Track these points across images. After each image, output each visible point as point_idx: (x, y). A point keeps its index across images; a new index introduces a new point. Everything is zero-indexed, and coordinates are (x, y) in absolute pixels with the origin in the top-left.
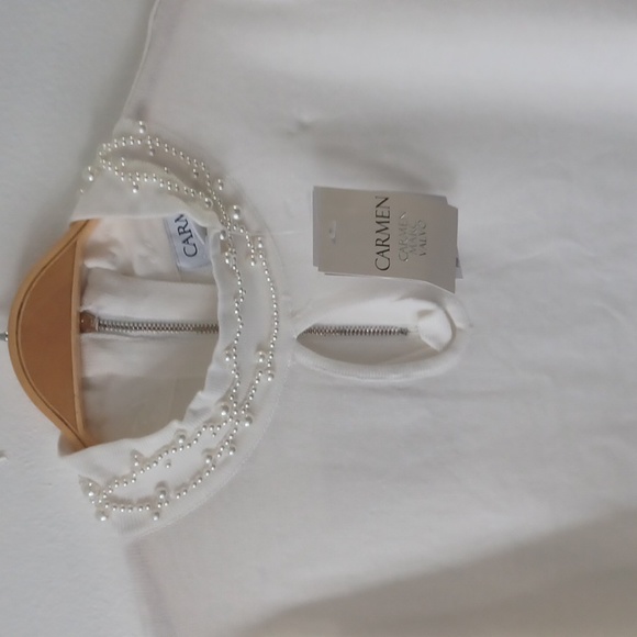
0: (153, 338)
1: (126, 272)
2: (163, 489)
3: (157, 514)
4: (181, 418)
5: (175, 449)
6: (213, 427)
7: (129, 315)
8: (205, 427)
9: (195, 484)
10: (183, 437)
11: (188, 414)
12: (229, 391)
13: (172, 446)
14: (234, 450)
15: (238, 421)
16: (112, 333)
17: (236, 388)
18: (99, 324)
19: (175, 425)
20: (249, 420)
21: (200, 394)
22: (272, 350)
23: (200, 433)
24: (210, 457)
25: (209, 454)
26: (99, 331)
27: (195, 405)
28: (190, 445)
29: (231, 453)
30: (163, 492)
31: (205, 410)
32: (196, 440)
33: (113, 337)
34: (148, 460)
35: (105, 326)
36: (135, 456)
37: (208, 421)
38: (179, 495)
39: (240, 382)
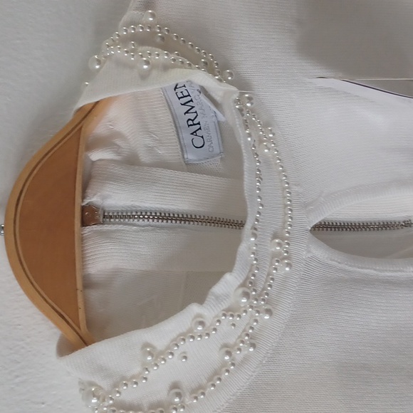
33: (120, 227)
34: (162, 353)
35: (111, 217)
36: (148, 349)
37: (228, 310)
38: (196, 398)
39: (258, 269)
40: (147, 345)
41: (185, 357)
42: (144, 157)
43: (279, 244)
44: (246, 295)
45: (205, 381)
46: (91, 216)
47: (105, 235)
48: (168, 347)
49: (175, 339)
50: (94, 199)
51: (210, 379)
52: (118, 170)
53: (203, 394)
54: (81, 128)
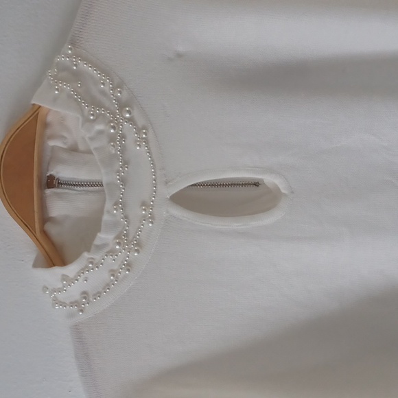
0: (91, 192)
1: (74, 149)
2: (85, 295)
3: (82, 311)
4: (88, 250)
5: (88, 271)
6: (112, 255)
7: (75, 177)
8: (106, 255)
9: (105, 292)
10: (91, 263)
11: (93, 248)
12: (122, 232)
13: (86, 269)
14: (129, 270)
15: (129, 252)
16: (66, 189)
17: (126, 230)
18: (59, 183)
19: (86, 255)
20: (137, 251)
21: (99, 235)
22: (152, 205)
23: (103, 259)
24: (113, 275)
25: (113, 273)
26: (58, 187)
27: (97, 242)
28: (97, 267)
29: (127, 273)
30: (85, 298)
31: (105, 245)
32: (102, 264)
33: (67, 191)
34: (72, 279)
35: (62, 184)
36: (64, 278)
37: (109, 252)
38: (95, 299)
39: (128, 227)
40: (63, 275)
41: (86, 280)
42: (81, 147)
43: (145, 210)
44: (119, 244)
45: (101, 290)
46: (51, 182)
47: (59, 195)
48: (75, 277)
49: (78, 273)
50: (53, 172)
51: (104, 288)
52: (64, 156)
53: (99, 297)
54: (38, 114)
